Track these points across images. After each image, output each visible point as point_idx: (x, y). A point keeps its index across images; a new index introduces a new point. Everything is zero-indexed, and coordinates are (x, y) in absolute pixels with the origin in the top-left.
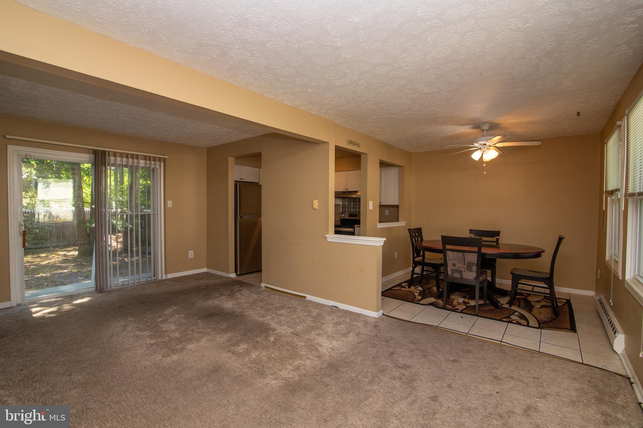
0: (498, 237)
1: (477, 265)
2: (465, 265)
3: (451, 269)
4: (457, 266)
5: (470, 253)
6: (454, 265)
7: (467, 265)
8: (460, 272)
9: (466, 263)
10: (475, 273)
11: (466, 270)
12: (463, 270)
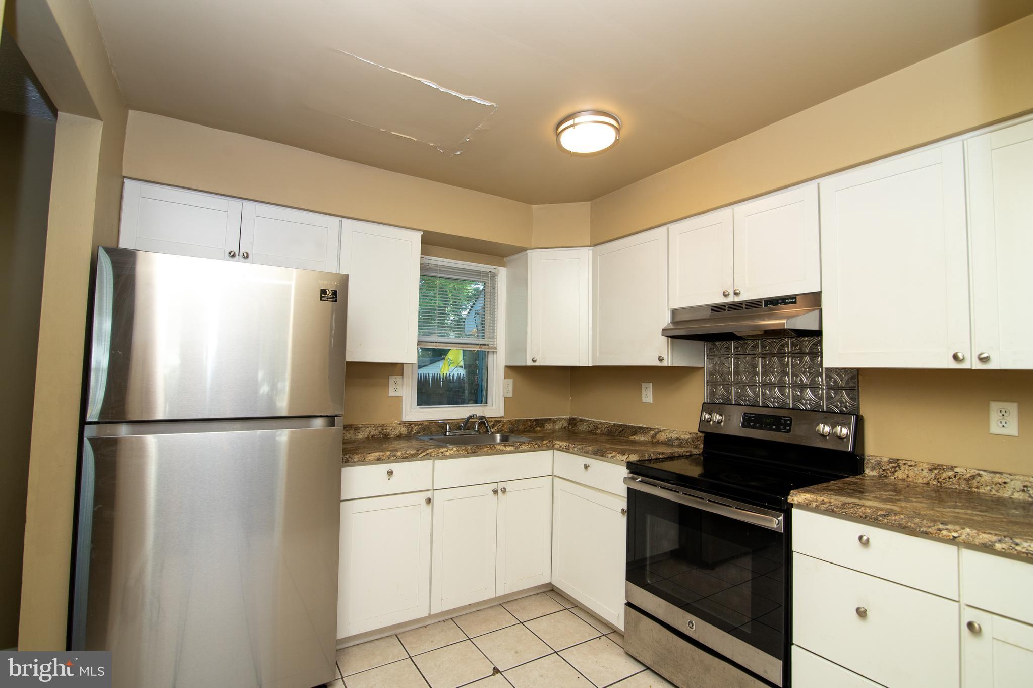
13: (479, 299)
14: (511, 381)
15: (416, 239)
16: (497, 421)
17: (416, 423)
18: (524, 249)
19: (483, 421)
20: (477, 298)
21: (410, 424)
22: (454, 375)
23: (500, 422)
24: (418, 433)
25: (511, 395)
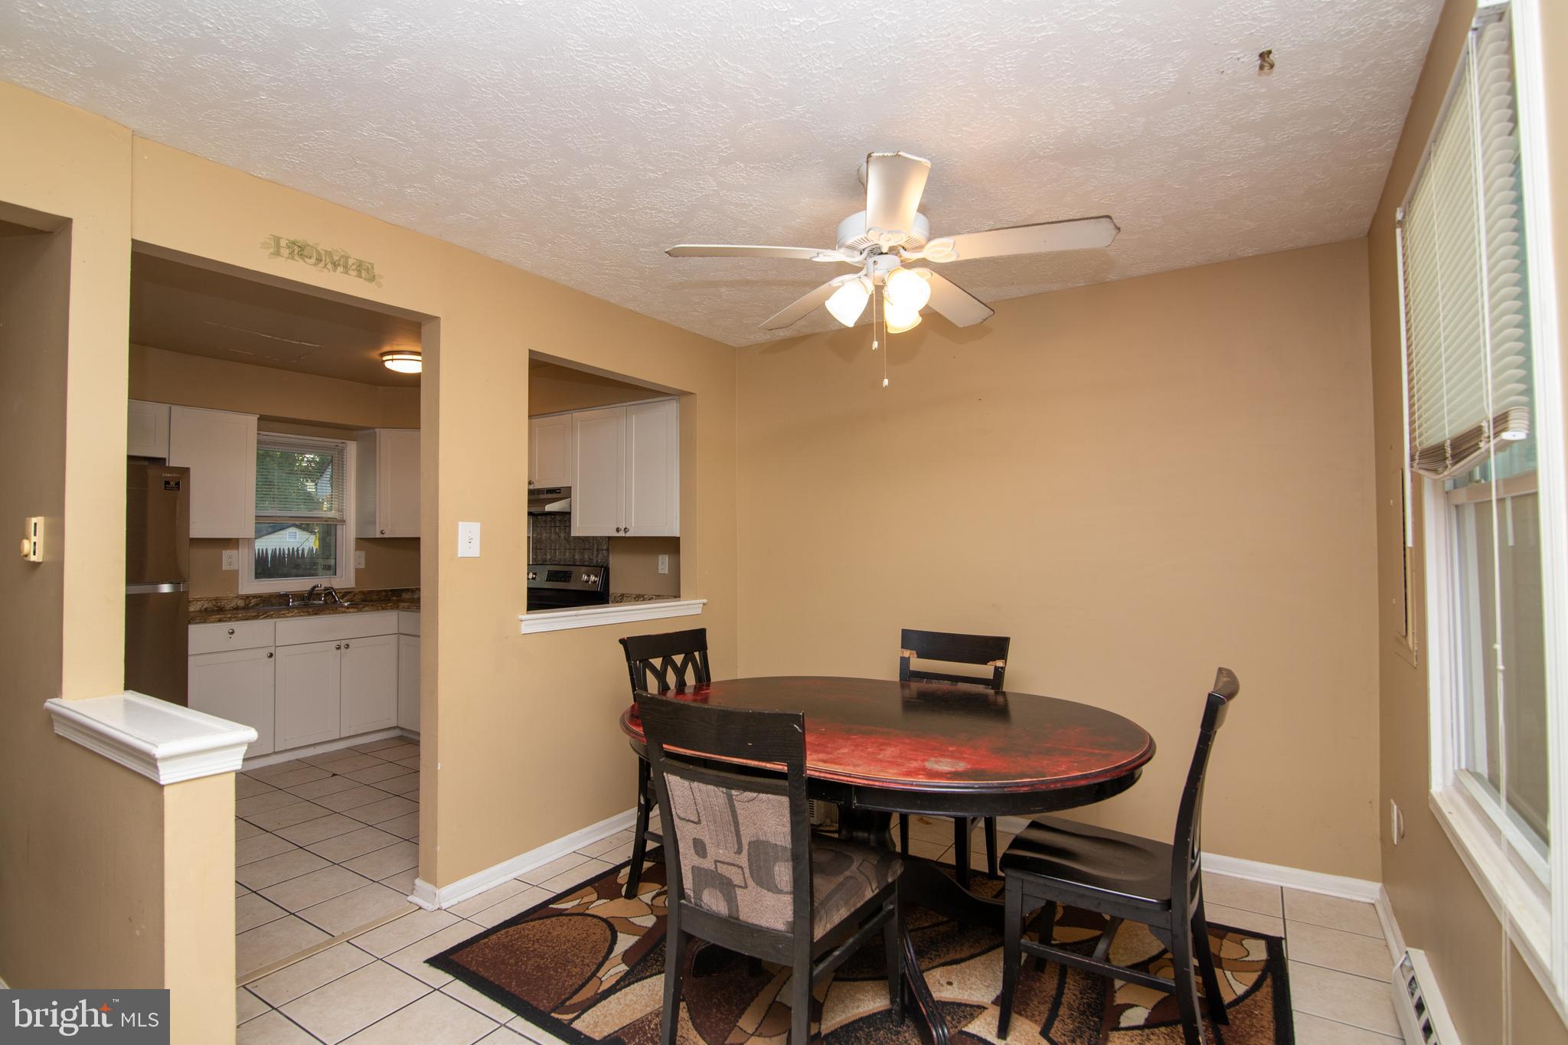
0: (1000, 663)
1: (795, 858)
2: (739, 851)
3: (693, 867)
4: (711, 850)
5: (755, 795)
6: (700, 847)
7: (749, 855)
8: (727, 887)
9: (745, 842)
10: (788, 899)
11: (751, 883)
12: (737, 880)
13: (324, 476)
14: (362, 554)
15: (253, 420)
16: (346, 594)
17: (254, 596)
18: (374, 428)
19: (329, 592)
20: (323, 473)
21: (247, 597)
22: (303, 550)
23: (350, 593)
24: (257, 605)
25: (363, 566)
